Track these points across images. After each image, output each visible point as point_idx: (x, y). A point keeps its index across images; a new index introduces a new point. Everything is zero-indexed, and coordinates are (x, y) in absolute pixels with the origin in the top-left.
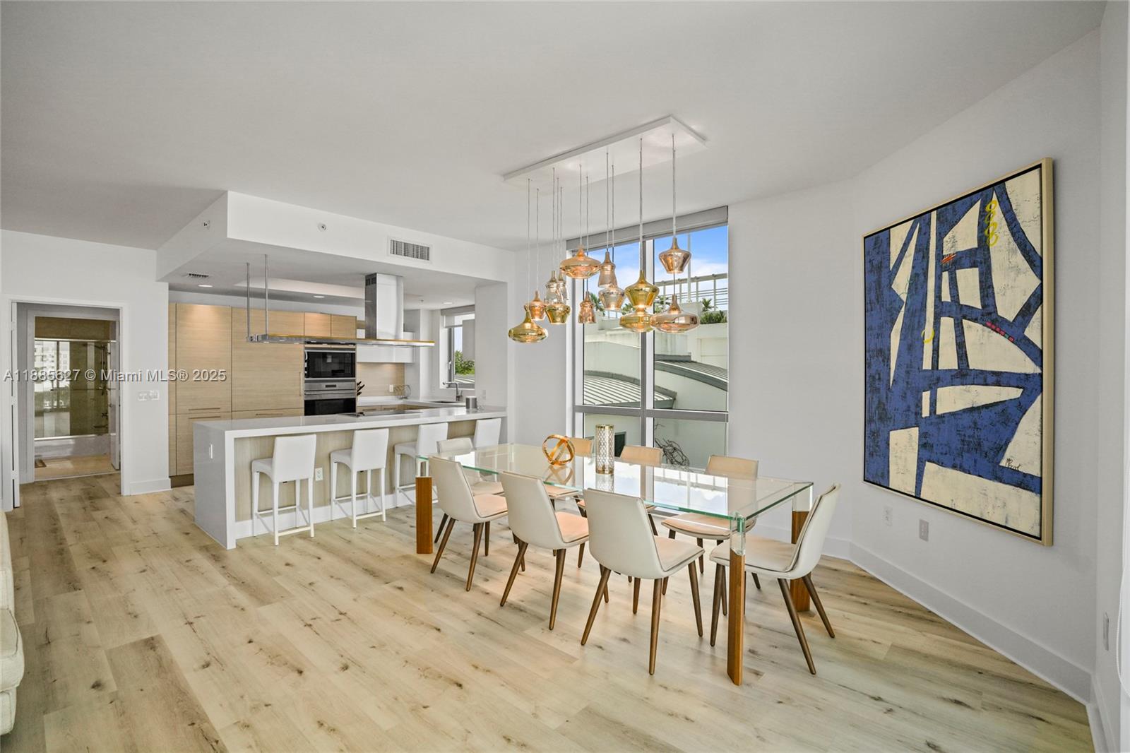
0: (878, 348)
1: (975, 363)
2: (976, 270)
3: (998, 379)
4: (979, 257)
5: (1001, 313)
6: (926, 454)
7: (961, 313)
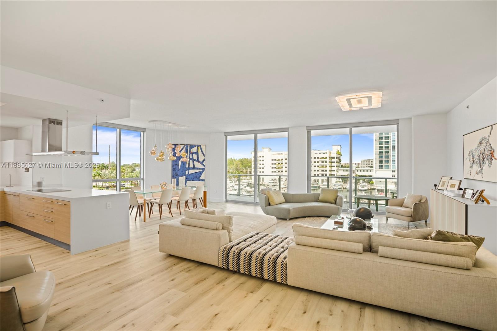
0: (176, 163)
1: (196, 166)
2: (196, 155)
3: (199, 169)
4: (197, 153)
5: (200, 161)
6: (187, 180)
7: (194, 160)
